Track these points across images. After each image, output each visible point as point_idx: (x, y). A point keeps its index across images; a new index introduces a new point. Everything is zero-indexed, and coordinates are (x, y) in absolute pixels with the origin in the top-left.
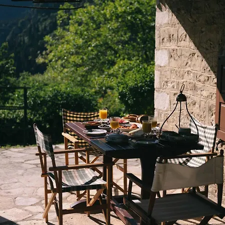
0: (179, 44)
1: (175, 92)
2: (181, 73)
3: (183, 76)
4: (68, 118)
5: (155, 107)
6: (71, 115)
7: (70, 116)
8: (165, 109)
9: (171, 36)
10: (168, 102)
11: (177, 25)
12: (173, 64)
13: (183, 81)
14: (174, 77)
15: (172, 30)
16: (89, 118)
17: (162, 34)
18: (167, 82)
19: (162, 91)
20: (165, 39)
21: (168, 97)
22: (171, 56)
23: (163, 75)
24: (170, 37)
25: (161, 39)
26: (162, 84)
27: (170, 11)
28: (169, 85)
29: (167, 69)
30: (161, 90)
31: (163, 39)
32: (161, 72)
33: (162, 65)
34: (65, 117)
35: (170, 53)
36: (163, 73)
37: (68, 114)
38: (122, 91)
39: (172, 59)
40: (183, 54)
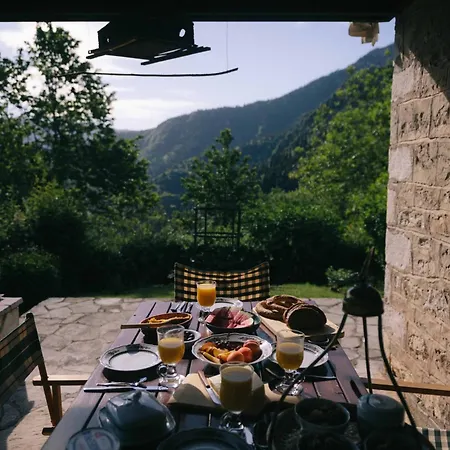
0: (433, 132)
1: (422, 236)
2: (436, 196)
3: (439, 202)
4: (186, 281)
5: (386, 260)
6: (193, 276)
7: (189, 278)
8: (403, 268)
9: (419, 118)
10: (407, 254)
11: (431, 92)
12: (421, 176)
13: (439, 213)
14: (421, 203)
15: (421, 105)
16: (228, 282)
17: (401, 117)
18: (407, 214)
19: (398, 232)
20: (408, 126)
21: (409, 245)
22: (418, 160)
23: (402, 199)
24: (416, 120)
25: (400, 125)
26: (399, 218)
27: (419, 63)
28: (411, 219)
29: (409, 187)
30: (397, 229)
31: (404, 126)
32: (398, 194)
33: (400, 179)
34: (179, 280)
35: (415, 152)
36: (400, 195)
37: (186, 274)
38: (370, 217)
39: (419, 167)
40: (440, 153)
